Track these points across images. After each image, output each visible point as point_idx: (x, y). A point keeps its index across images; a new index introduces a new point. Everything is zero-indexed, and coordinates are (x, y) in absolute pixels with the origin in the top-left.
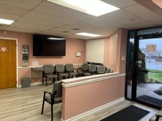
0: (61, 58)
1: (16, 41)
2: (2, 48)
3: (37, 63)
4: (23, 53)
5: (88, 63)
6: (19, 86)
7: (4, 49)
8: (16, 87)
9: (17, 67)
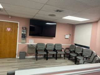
0: (52, 39)
1: (18, 23)
2: (8, 29)
3: (32, 41)
4: (22, 33)
5: (76, 45)
6: (18, 57)
7: (9, 29)
8: (16, 57)
9: (18, 43)
